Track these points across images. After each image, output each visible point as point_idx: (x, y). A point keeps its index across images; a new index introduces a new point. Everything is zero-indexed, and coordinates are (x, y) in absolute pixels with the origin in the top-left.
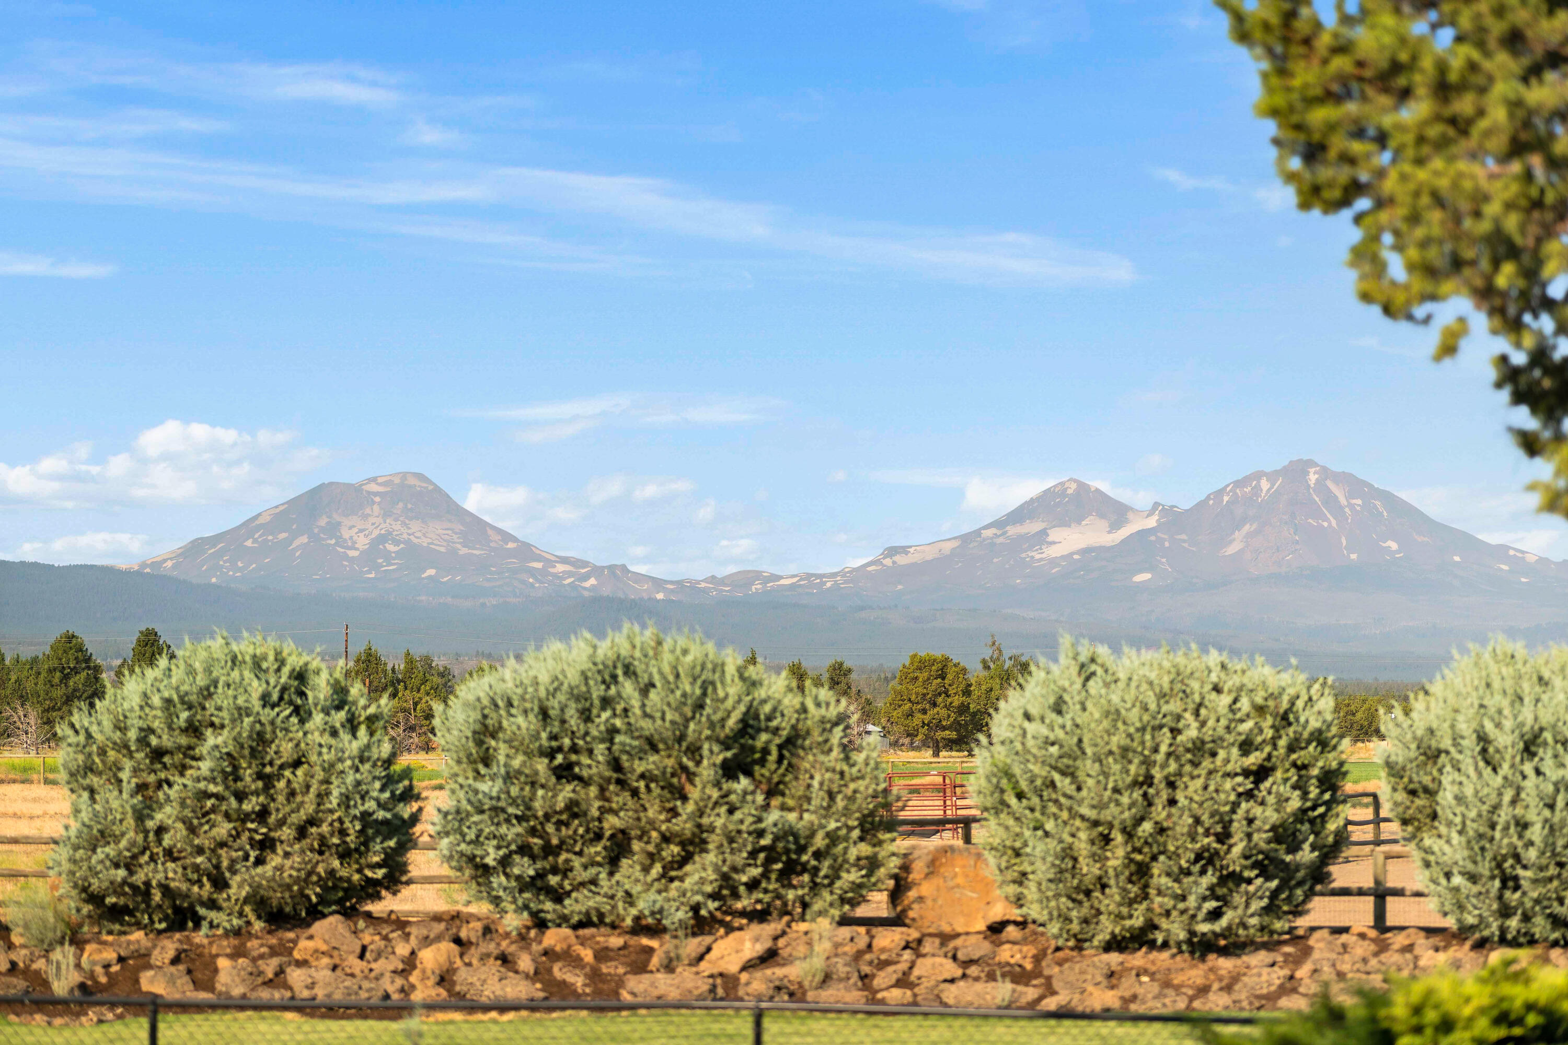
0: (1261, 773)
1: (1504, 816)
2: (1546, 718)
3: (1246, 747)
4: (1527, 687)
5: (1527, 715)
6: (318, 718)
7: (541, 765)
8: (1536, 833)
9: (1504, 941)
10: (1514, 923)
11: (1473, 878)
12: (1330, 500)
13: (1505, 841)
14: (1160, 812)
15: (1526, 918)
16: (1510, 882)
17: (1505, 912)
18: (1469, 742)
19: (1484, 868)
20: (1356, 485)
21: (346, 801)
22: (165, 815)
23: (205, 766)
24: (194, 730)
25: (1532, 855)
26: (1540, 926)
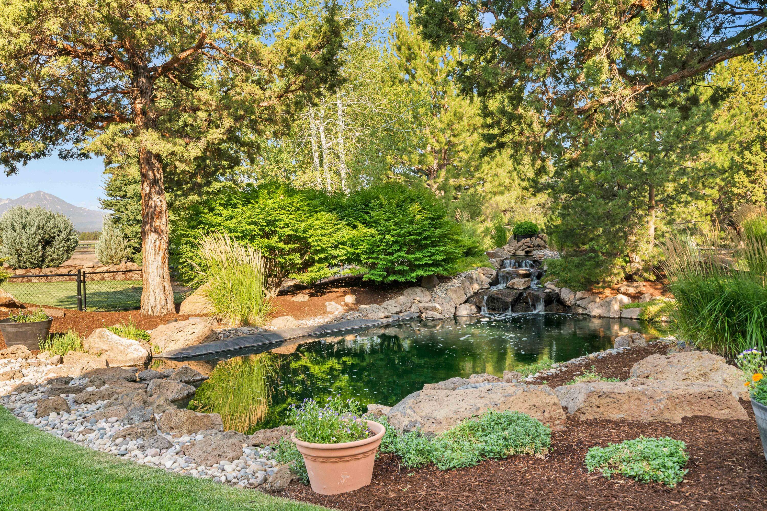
1: (17, 241)
2: (28, 221)
4: (24, 215)
5: (23, 220)
8: (25, 245)
9: (20, 267)
10: (22, 264)
11: (11, 255)
12: (46, 199)
13: (18, 247)
15: (25, 263)
16: (19, 255)
17: (20, 261)
18: (10, 226)
19: (14, 252)
20: (51, 196)
25: (24, 249)
26: (28, 264)
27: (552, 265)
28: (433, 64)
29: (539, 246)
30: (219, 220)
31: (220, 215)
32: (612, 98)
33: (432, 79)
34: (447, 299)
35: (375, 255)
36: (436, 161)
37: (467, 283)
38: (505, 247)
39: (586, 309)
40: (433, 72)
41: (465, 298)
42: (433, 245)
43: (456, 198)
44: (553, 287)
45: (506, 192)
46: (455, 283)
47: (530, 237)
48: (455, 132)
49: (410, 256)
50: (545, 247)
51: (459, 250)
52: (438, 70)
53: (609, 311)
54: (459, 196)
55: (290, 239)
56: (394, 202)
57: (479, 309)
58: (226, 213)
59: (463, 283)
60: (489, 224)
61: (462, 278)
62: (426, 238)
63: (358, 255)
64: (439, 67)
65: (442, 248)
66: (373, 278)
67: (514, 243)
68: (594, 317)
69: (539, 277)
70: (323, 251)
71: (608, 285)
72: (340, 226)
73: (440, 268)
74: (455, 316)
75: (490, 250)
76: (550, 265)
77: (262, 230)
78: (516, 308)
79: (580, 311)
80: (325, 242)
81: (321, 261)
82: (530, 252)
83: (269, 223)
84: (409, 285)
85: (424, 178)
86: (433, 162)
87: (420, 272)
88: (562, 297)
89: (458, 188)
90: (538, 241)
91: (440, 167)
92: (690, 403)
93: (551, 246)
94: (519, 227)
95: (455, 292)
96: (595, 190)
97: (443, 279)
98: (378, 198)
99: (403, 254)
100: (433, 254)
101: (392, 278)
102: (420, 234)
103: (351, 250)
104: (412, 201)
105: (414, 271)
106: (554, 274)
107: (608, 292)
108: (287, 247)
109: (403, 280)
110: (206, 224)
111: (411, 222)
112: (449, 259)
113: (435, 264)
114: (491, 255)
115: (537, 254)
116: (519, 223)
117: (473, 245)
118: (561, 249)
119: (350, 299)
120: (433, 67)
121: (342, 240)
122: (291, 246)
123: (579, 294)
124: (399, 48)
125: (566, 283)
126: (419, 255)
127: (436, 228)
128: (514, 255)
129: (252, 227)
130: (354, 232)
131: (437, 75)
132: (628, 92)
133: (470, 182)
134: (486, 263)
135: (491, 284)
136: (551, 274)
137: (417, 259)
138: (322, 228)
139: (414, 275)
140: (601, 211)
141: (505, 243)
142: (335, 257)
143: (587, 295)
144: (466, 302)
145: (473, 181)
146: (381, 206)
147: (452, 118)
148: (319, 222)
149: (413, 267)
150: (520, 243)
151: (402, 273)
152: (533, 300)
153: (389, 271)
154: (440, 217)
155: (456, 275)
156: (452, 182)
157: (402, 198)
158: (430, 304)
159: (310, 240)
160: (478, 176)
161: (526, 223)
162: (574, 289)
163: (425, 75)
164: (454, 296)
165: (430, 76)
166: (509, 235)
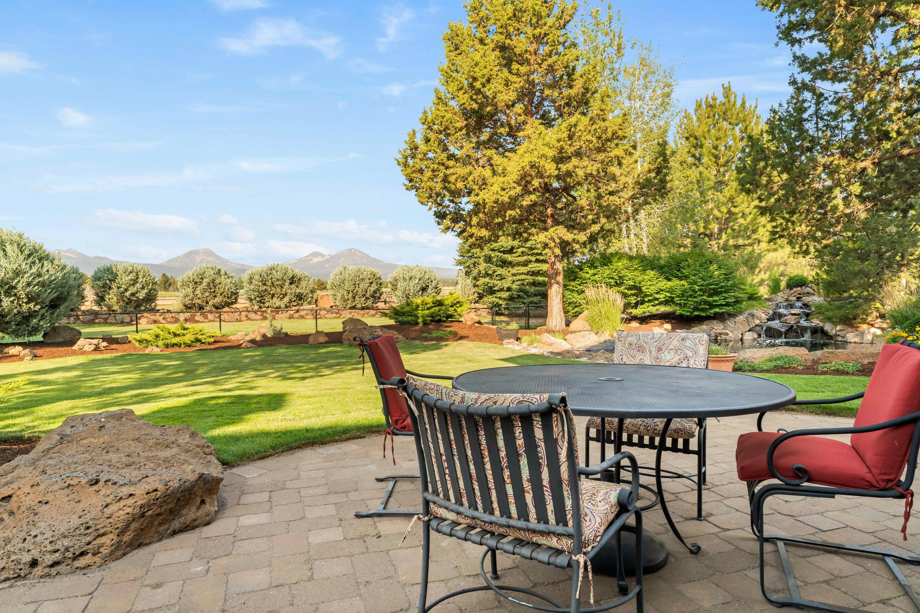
0: (371, 283)
3: (369, 279)
6: (223, 277)
7: (260, 283)
12: (356, 254)
14: (357, 289)
18: (402, 278)
20: (360, 252)
21: (228, 289)
22: (198, 292)
23: (204, 284)
24: (202, 279)
27: (819, 307)
28: (717, 150)
29: (808, 293)
30: (588, 276)
31: (588, 273)
32: (851, 210)
33: (715, 162)
34: (736, 328)
35: (685, 298)
36: (717, 226)
37: (750, 319)
38: (779, 294)
39: (844, 337)
40: (716, 157)
41: (749, 328)
42: (726, 292)
43: (735, 255)
44: (818, 322)
45: (780, 250)
46: (741, 318)
47: (801, 286)
48: (736, 204)
49: (711, 299)
50: (814, 294)
51: (746, 296)
52: (721, 155)
53: (863, 339)
54: (737, 254)
55: (630, 288)
56: (698, 263)
57: (760, 336)
58: (591, 272)
59: (747, 318)
60: (764, 276)
61: (746, 315)
62: (722, 287)
63: (673, 298)
64: (722, 153)
65: (732, 294)
66: (684, 313)
67: (788, 291)
68: (850, 342)
69: (807, 315)
70: (651, 295)
71: (864, 321)
72: (660, 279)
73: (731, 308)
74: (742, 339)
75: (766, 296)
76: (817, 307)
77: (616, 282)
78: (787, 336)
79: (840, 339)
80: (652, 289)
81: (650, 301)
82: (801, 298)
83: (620, 278)
84: (708, 318)
85: (707, 239)
86: (715, 227)
87: (717, 310)
88: (825, 329)
89: (737, 247)
90: (808, 290)
91: (721, 231)
92: (872, 357)
93: (819, 293)
94: (791, 279)
95: (741, 323)
96: (853, 254)
97: (732, 315)
98: (687, 261)
99: (705, 297)
100: (726, 298)
101: (696, 313)
102: (717, 285)
103: (668, 295)
104: (711, 262)
105: (712, 309)
106: (820, 313)
107: (865, 326)
108: (629, 292)
109: (704, 315)
110: (580, 278)
111: (710, 277)
112: (738, 301)
113: (728, 304)
114: (768, 300)
115: (806, 299)
116: (792, 276)
117: (753, 292)
118: (827, 295)
119: (668, 326)
120: (717, 153)
121: (663, 288)
122: (633, 292)
123: (839, 328)
124: (687, 138)
125: (829, 319)
126: (716, 298)
127: (728, 281)
128: (787, 300)
129: (611, 280)
130: (670, 283)
131: (720, 158)
132: (862, 207)
133: (747, 242)
134: (764, 305)
135: (768, 320)
136: (817, 314)
137: (714, 301)
138: (650, 280)
139: (712, 311)
140: (857, 269)
141: (780, 291)
142: (657, 299)
143: (845, 327)
144: (749, 331)
145: (750, 241)
146: (689, 266)
147: (733, 194)
148: (648, 277)
149: (712, 306)
150: (792, 291)
151: (703, 310)
152: (802, 330)
153: (696, 309)
154: (731, 273)
155: (741, 313)
156: (731, 242)
157: (704, 261)
158: (724, 331)
159: (643, 288)
160: (755, 237)
161: (797, 276)
162: (835, 324)
163: (710, 160)
164: (740, 327)
165: (714, 160)
166: (783, 284)
